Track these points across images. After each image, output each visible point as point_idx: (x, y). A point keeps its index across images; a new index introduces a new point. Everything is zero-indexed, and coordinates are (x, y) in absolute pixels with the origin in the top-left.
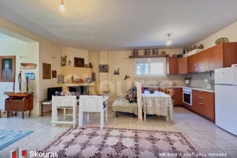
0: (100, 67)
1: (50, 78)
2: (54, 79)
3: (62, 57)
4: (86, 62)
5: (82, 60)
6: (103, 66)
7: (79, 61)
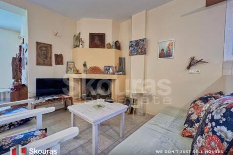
0: (131, 46)
1: (51, 65)
2: (59, 66)
3: (75, 36)
4: (109, 40)
5: (102, 37)
6: (137, 43)
7: (97, 38)
